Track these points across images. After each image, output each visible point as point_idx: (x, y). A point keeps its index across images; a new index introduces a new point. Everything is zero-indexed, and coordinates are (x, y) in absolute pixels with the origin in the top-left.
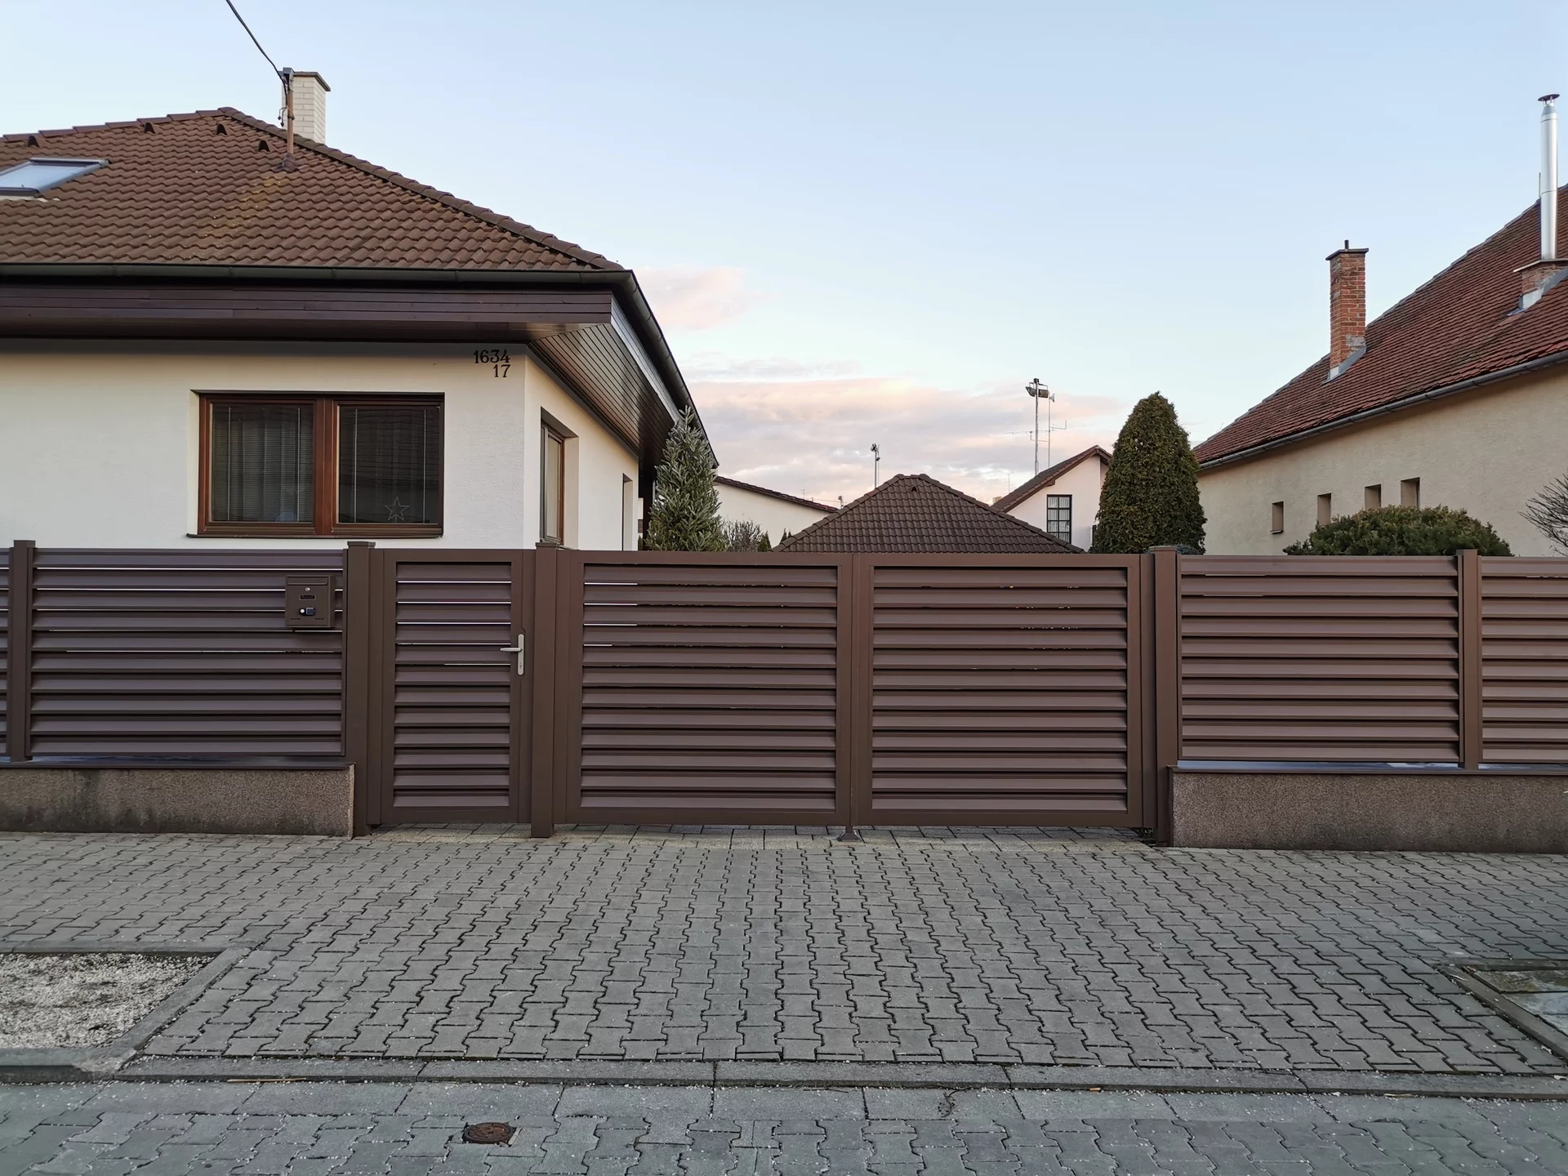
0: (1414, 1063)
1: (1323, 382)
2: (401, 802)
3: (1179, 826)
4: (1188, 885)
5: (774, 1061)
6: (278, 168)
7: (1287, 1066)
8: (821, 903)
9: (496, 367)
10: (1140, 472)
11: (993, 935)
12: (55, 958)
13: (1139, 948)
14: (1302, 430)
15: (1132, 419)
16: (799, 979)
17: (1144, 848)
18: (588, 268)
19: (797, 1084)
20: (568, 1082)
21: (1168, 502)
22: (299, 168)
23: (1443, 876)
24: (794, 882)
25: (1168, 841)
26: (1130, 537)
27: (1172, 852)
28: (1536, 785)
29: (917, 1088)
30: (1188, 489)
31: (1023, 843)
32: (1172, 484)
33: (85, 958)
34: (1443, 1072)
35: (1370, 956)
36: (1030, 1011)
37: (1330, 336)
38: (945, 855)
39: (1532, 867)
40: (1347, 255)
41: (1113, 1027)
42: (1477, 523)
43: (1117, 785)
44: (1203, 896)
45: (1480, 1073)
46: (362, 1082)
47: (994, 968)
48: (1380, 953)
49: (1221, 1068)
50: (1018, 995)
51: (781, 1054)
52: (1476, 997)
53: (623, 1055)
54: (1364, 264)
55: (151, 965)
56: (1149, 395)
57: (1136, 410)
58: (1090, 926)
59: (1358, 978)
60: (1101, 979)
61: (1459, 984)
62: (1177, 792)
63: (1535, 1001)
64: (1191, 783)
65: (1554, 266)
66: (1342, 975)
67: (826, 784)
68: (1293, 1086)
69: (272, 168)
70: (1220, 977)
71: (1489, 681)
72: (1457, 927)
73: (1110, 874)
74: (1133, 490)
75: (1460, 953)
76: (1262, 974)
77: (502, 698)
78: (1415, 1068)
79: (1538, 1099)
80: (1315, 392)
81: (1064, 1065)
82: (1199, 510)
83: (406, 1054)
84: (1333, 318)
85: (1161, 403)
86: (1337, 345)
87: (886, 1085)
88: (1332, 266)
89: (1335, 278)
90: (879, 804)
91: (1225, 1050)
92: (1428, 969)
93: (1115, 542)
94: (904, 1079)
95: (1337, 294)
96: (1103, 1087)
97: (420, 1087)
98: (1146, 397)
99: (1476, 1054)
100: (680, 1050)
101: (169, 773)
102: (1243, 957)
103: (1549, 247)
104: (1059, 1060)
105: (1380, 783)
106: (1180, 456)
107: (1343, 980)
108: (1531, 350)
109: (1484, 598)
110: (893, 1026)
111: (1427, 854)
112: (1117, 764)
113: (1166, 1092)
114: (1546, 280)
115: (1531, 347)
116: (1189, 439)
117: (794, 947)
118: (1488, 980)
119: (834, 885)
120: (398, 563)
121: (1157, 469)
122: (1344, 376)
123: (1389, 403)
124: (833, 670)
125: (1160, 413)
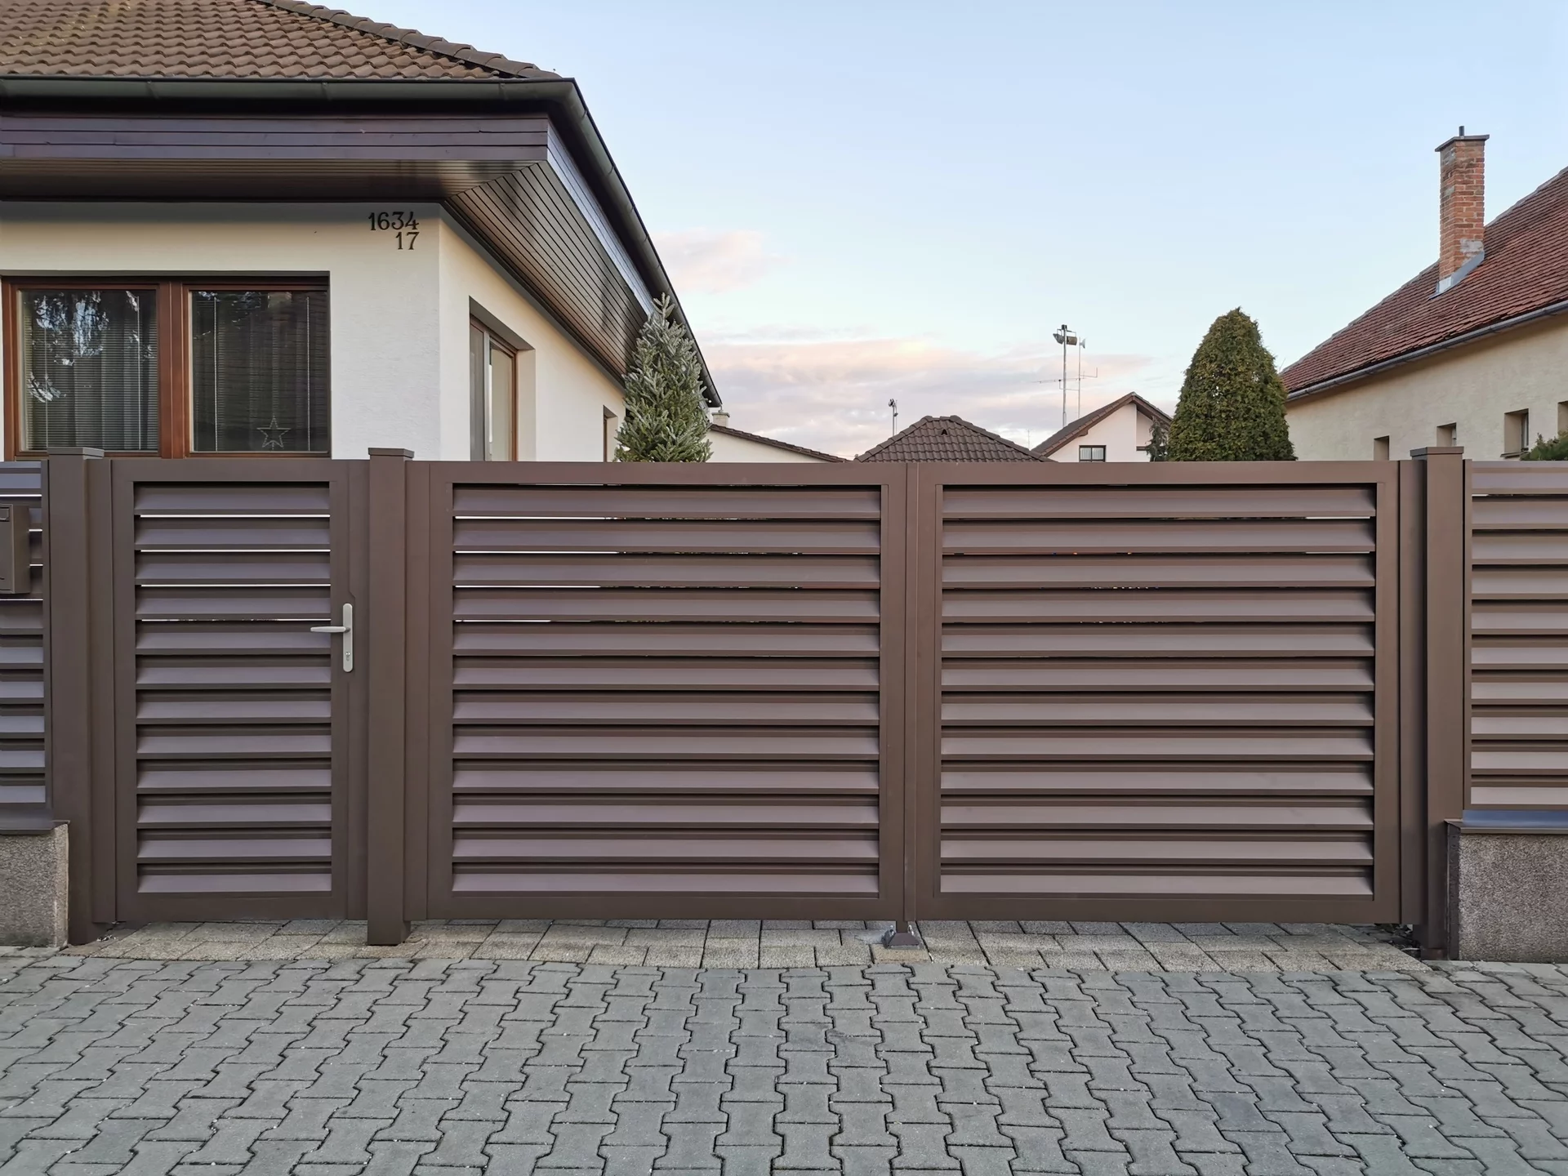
1: (1431, 296)
2: (152, 885)
3: (1468, 923)
9: (400, 235)
10: (1219, 403)
14: (1421, 347)
15: (1207, 341)
18: (512, 80)
21: (1252, 437)
25: (1448, 952)
30: (1276, 422)
31: (1194, 948)
32: (1257, 417)
37: (1439, 241)
38: (1073, 984)
40: (1463, 143)
43: (1355, 851)
54: (1483, 154)
56: (1228, 311)
57: (1213, 329)
62: (1465, 866)
64: (1490, 851)
67: (864, 850)
74: (1210, 424)
77: (318, 710)
80: (1425, 307)
82: (1289, 447)
84: (1444, 219)
85: (1243, 321)
86: (1448, 251)
88: (1443, 158)
89: (1448, 172)
90: (951, 884)
95: (1450, 190)
98: (1224, 314)
106: (1266, 382)
112: (1354, 817)
116: (1276, 363)
121: (1239, 398)
122: (1461, 286)
123: (1548, 304)
124: (874, 661)
125: (1243, 331)
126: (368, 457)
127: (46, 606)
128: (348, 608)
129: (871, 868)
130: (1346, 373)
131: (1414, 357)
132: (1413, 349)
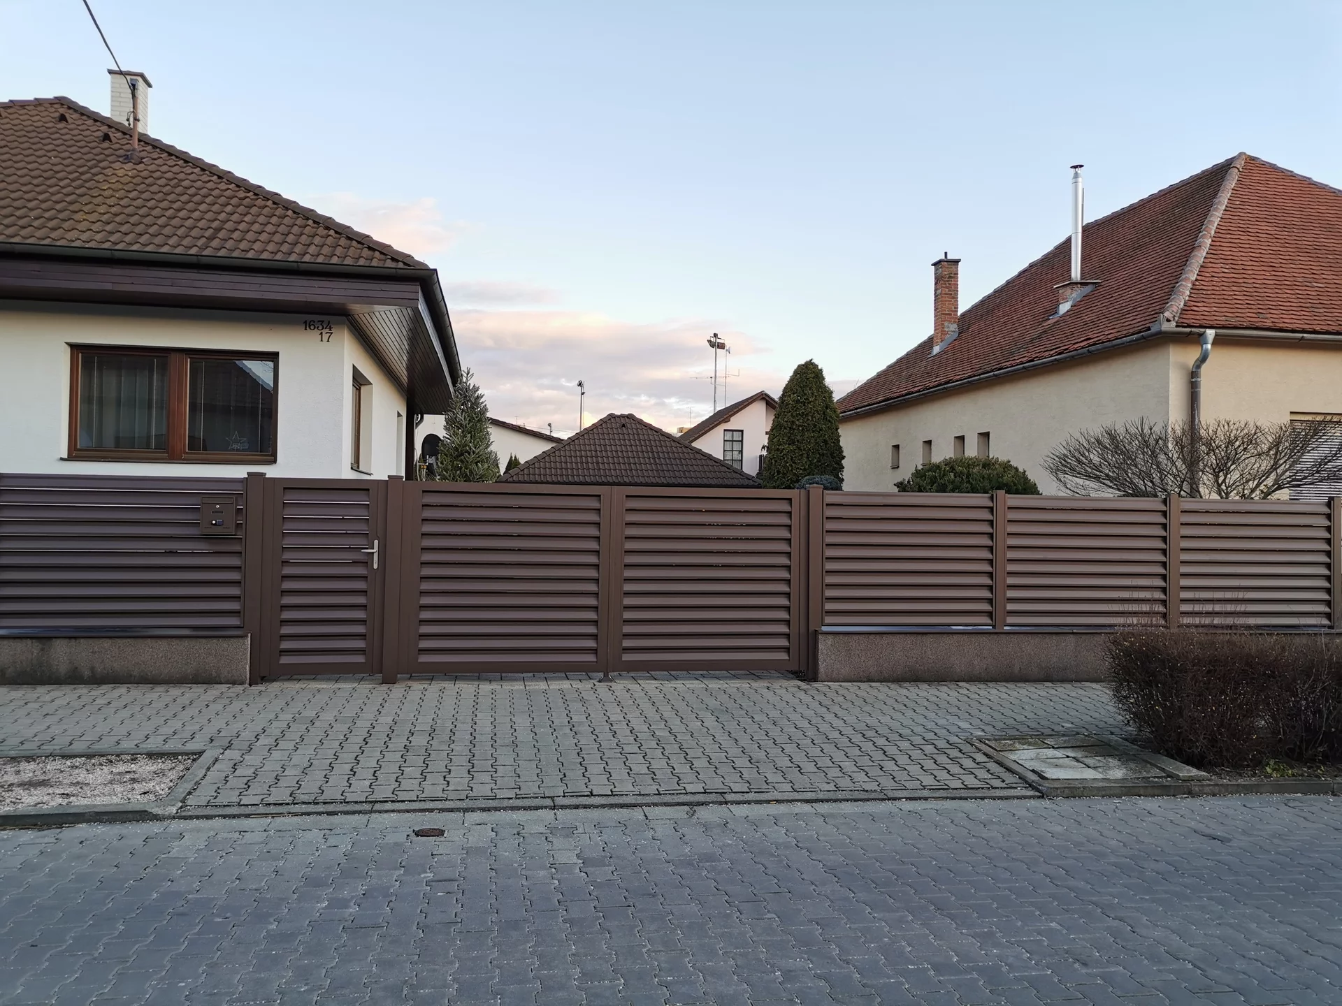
0: (946, 785)
1: (929, 356)
2: (285, 660)
3: (822, 668)
4: (827, 702)
5: (587, 796)
6: (125, 159)
7: (878, 789)
8: (597, 717)
9: (322, 333)
10: (798, 420)
11: (709, 732)
12: (83, 759)
13: (797, 736)
14: (913, 393)
15: (792, 379)
16: (593, 757)
17: (800, 683)
18: (401, 265)
19: (603, 806)
20: (466, 810)
21: (817, 443)
22: (143, 160)
23: (979, 695)
24: (575, 706)
25: (815, 679)
26: (790, 469)
27: (816, 685)
28: (1037, 639)
29: (674, 806)
30: (832, 434)
31: (722, 682)
32: (821, 430)
33: (105, 758)
34: (960, 789)
35: (930, 736)
36: (734, 768)
37: (933, 322)
38: (673, 689)
39: (1032, 689)
40: (946, 263)
41: (782, 774)
42: (1017, 469)
43: (783, 642)
44: (836, 708)
45: (979, 788)
46: (337, 814)
47: (711, 748)
48: (936, 734)
49: (842, 791)
50: (726, 761)
51: (591, 793)
52: (985, 754)
53: (495, 796)
54: (957, 271)
55: (153, 761)
56: (805, 361)
57: (796, 372)
58: (768, 725)
59: (921, 747)
60: (774, 752)
61: (977, 748)
62: (821, 646)
63: (1016, 754)
64: (830, 640)
65: (1079, 286)
66: (913, 745)
67: (591, 644)
68: (880, 797)
69: (121, 159)
70: (843, 748)
71: (1011, 574)
72: (981, 720)
73: (779, 698)
74: (792, 434)
75: (981, 733)
76: (868, 747)
77: (360, 585)
78: (946, 787)
79: (1007, 798)
80: (923, 364)
81: (755, 792)
82: (840, 449)
83: (359, 800)
84: (936, 309)
85: (814, 368)
86: (938, 328)
87: (655, 805)
88: (936, 270)
89: (938, 280)
90: (627, 657)
91: (845, 783)
92: (960, 741)
93: (779, 472)
94: (665, 801)
95: (939, 292)
96: (777, 801)
97: (374, 816)
98: (803, 362)
99: (979, 780)
100: (530, 792)
101: (108, 640)
102: (857, 739)
103: (1076, 273)
104: (752, 790)
105: (946, 639)
106: (827, 408)
107: (913, 748)
108: (1060, 347)
109: (1009, 521)
110: (655, 777)
111: (972, 683)
112: (783, 629)
113: (812, 802)
114: (1074, 295)
115: (1060, 345)
116: (834, 395)
117: (586, 740)
118: (993, 745)
119: (604, 707)
120: (285, 488)
121: (810, 418)
122: (943, 352)
123: (970, 377)
124: (596, 566)
125: (813, 375)
126: (387, 479)
127: (243, 541)
128: (376, 542)
129: (594, 651)
130: (876, 404)
131: (909, 398)
132: (909, 394)
